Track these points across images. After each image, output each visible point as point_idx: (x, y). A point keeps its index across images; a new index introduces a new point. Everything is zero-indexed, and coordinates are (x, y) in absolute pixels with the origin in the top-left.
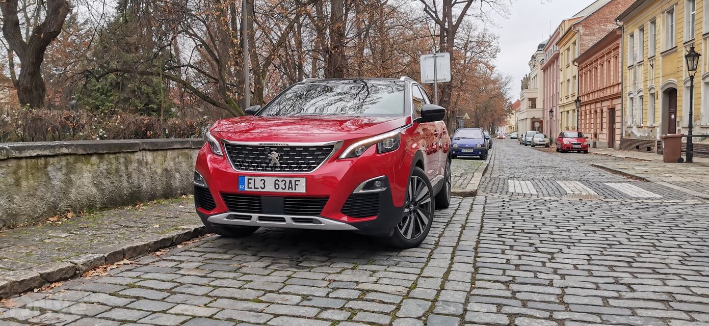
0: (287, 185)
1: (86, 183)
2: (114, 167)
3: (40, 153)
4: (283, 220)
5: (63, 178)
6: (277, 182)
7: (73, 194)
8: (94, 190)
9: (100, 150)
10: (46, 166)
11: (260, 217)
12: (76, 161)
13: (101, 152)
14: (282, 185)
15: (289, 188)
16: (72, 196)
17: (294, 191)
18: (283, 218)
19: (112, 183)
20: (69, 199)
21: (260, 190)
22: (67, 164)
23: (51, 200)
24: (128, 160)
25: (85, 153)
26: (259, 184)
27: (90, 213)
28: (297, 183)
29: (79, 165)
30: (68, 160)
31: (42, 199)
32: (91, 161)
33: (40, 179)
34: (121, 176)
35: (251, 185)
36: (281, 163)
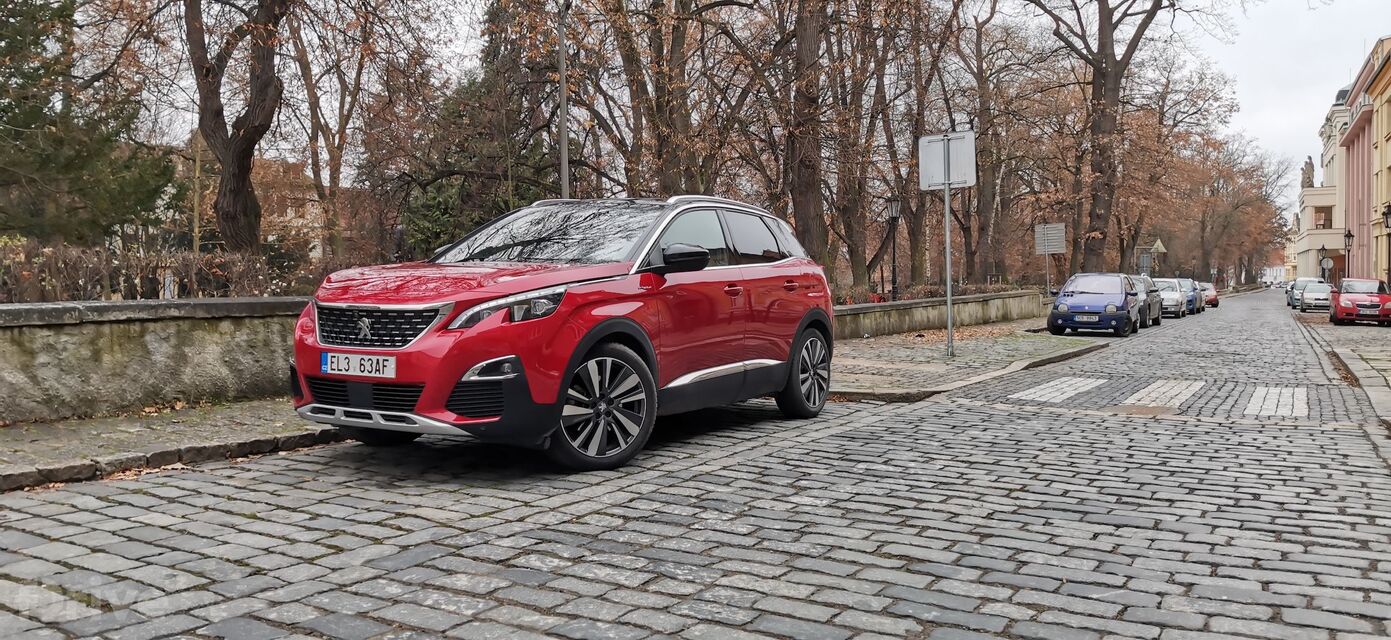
0: (374, 365)
1: (210, 360)
2: (261, 337)
3: (132, 315)
4: (369, 417)
5: (171, 351)
6: (363, 362)
7: (187, 375)
8: (225, 371)
9: (235, 313)
10: (142, 334)
11: (345, 412)
12: (193, 329)
13: (237, 315)
14: (367, 365)
15: (376, 370)
16: (186, 379)
17: (381, 375)
18: (369, 414)
19: (257, 361)
20: (180, 382)
21: (344, 372)
22: (178, 332)
23: (150, 382)
24: (288, 327)
25: (210, 316)
26: (343, 365)
27: (214, 405)
28: (386, 363)
29: (198, 334)
30: (179, 326)
31: (135, 380)
32: (220, 329)
33: (132, 353)
34: (274, 352)
35: (335, 366)
36: (372, 335)
